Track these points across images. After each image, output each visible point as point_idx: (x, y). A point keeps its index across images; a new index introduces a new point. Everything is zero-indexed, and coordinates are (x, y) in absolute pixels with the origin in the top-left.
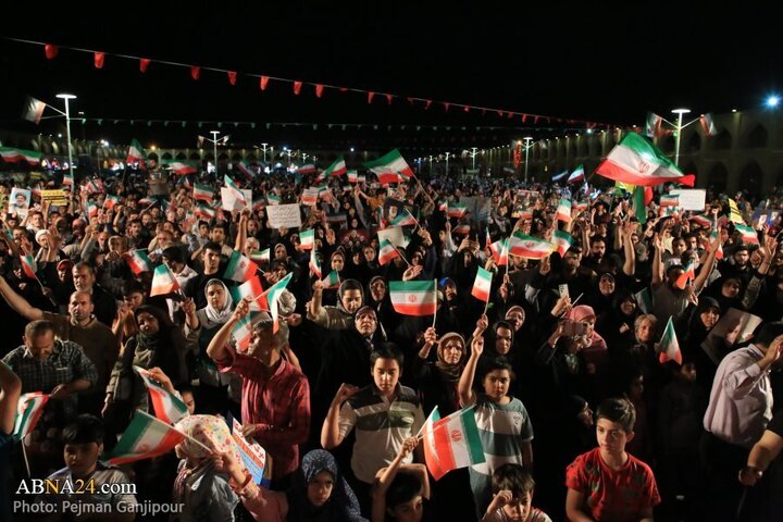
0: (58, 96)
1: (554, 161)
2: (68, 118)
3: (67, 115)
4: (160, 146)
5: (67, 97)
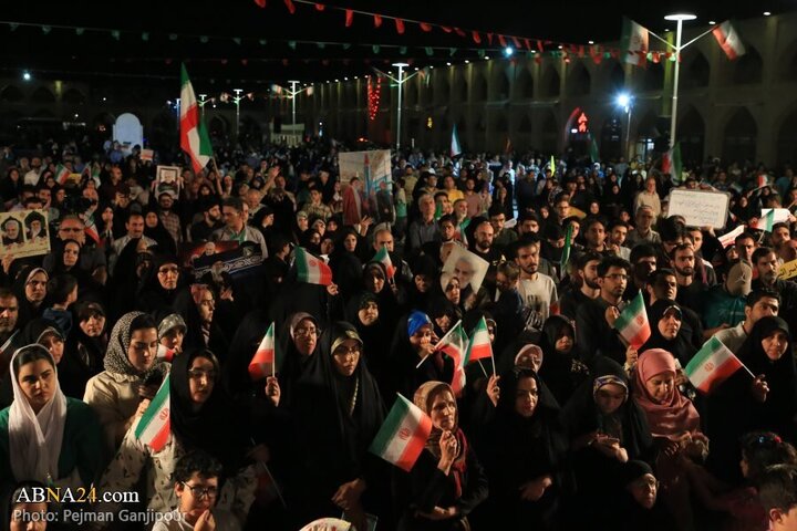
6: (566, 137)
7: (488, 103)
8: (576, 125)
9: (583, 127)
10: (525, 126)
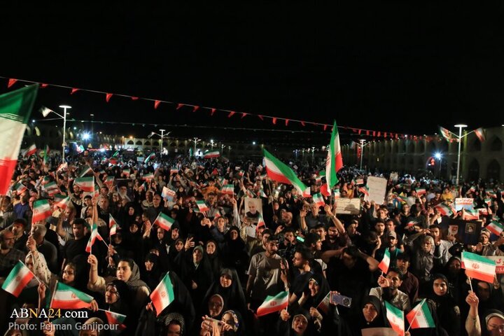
0: (60, 106)
1: (383, 155)
2: (65, 120)
3: (65, 118)
4: (136, 137)
5: (65, 107)
6: (426, 167)
7: (399, 154)
8: (430, 163)
9: (433, 164)
10: (411, 162)
